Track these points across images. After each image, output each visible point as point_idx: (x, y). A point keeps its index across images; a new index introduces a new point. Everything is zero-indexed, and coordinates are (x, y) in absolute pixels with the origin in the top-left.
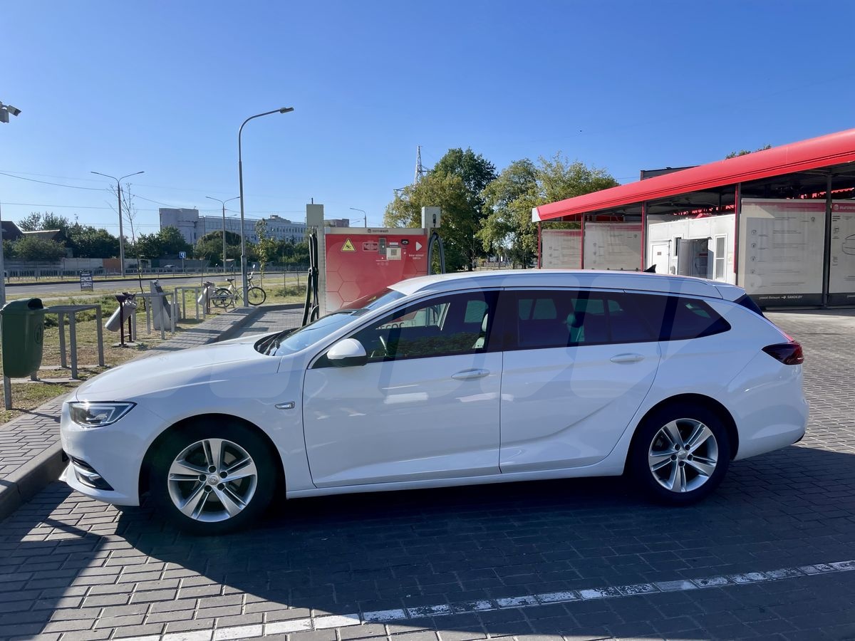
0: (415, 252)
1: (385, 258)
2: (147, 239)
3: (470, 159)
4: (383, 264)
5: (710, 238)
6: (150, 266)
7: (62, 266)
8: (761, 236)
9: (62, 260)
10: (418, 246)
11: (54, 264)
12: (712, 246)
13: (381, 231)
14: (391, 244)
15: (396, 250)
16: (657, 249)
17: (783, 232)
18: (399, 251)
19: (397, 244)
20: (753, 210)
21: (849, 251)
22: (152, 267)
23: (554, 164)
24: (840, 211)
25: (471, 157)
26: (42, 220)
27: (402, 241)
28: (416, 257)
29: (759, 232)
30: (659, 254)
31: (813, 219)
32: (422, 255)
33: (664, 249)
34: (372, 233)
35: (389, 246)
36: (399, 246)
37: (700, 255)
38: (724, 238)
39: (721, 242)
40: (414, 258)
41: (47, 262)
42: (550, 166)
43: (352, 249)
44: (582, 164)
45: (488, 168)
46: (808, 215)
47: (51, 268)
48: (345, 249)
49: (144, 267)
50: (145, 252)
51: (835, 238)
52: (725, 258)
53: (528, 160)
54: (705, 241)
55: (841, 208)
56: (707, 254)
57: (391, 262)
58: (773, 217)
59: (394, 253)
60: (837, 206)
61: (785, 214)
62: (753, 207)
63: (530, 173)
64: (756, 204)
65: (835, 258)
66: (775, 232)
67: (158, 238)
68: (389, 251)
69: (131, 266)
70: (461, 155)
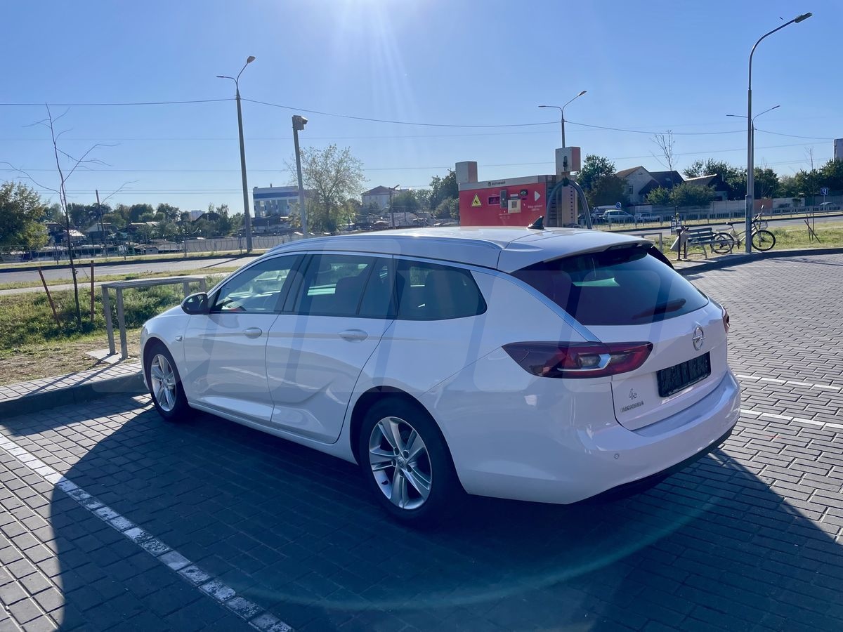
0: (534, 203)
1: (507, 212)
2: (808, 175)
6: (803, 205)
7: (711, 209)
9: (712, 204)
10: (537, 196)
11: (704, 208)
13: (499, 183)
14: (511, 195)
15: (516, 202)
18: (519, 202)
19: (517, 195)
22: (806, 205)
26: (704, 167)
27: (521, 191)
28: (535, 209)
32: (541, 206)
34: (492, 186)
35: (510, 199)
36: (518, 198)
41: (697, 206)
43: (480, 204)
47: (699, 211)
48: (474, 204)
49: (796, 205)
50: (804, 189)
57: (512, 214)
59: (514, 205)
67: (820, 173)
68: (510, 203)
69: (781, 206)
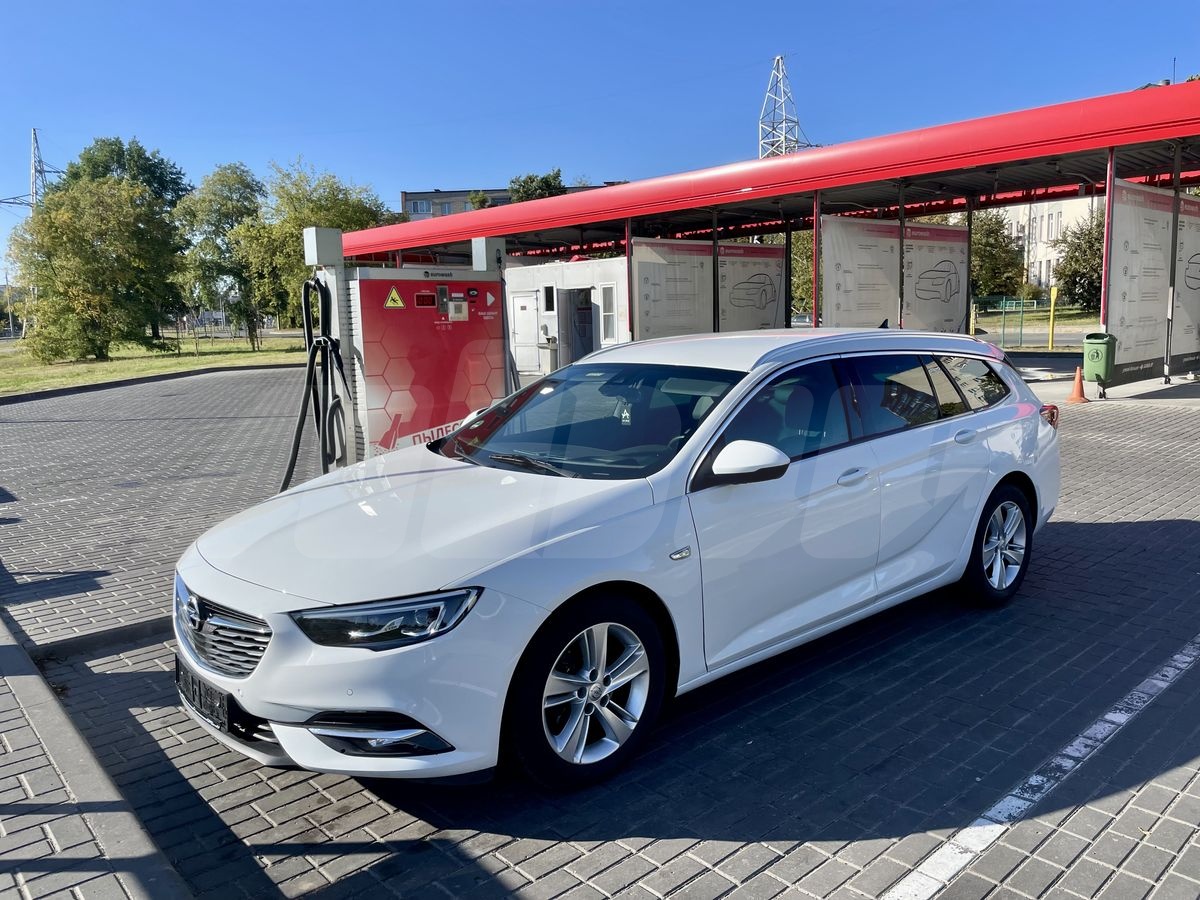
0: (487, 309)
1: (446, 316)
3: (140, 156)
4: (444, 328)
5: (593, 288)
8: (654, 284)
10: (490, 299)
12: (597, 298)
14: (453, 295)
15: (461, 306)
16: (519, 302)
17: (675, 280)
18: (465, 305)
19: (462, 295)
20: (645, 252)
21: (736, 302)
23: (295, 176)
24: (726, 255)
25: (140, 152)
27: (470, 290)
28: (488, 316)
29: (651, 281)
30: (523, 308)
31: (702, 264)
32: (496, 314)
33: (530, 303)
34: (430, 278)
35: (451, 299)
36: (464, 299)
37: (579, 309)
38: (611, 288)
39: (608, 293)
40: (485, 318)
42: (288, 176)
43: (400, 304)
44: (334, 177)
45: (172, 173)
46: (697, 259)
48: (389, 304)
51: (723, 287)
52: (615, 313)
53: (242, 165)
54: (586, 293)
55: (727, 251)
56: (591, 309)
57: (456, 324)
58: (665, 262)
59: (458, 309)
60: (722, 248)
61: (677, 258)
62: (644, 248)
63: (248, 186)
64: (647, 244)
65: (723, 311)
66: (668, 280)
68: (451, 305)
70: (121, 149)
